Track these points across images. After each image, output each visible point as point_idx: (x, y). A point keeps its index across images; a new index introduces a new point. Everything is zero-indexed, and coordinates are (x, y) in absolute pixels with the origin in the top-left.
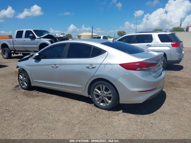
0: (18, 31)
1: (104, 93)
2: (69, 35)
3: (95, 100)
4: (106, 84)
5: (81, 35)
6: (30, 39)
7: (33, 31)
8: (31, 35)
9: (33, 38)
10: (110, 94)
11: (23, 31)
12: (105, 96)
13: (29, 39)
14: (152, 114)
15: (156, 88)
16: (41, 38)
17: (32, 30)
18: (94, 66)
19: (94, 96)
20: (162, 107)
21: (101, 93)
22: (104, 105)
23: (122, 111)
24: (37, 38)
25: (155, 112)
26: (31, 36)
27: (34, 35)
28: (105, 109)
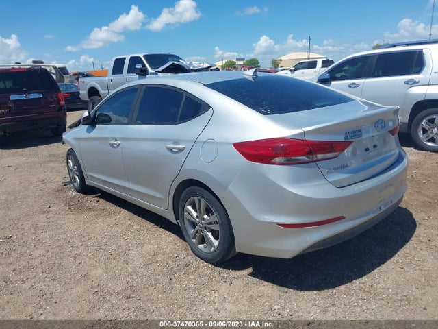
0: (116, 59)
1: (203, 219)
2: (252, 60)
3: (188, 235)
4: (205, 196)
5: (281, 60)
6: (137, 76)
7: (144, 56)
8: (139, 66)
9: (143, 72)
10: (216, 223)
11: (125, 58)
12: (205, 228)
13: (135, 76)
14: (330, 291)
15: (342, 218)
16: (158, 72)
17: (141, 56)
18: (181, 146)
19: (187, 223)
20: (376, 271)
21: (198, 217)
22: (206, 250)
23: (250, 270)
24: (151, 73)
25: (342, 287)
26: (137, 69)
27: (144, 66)
28: (208, 261)
